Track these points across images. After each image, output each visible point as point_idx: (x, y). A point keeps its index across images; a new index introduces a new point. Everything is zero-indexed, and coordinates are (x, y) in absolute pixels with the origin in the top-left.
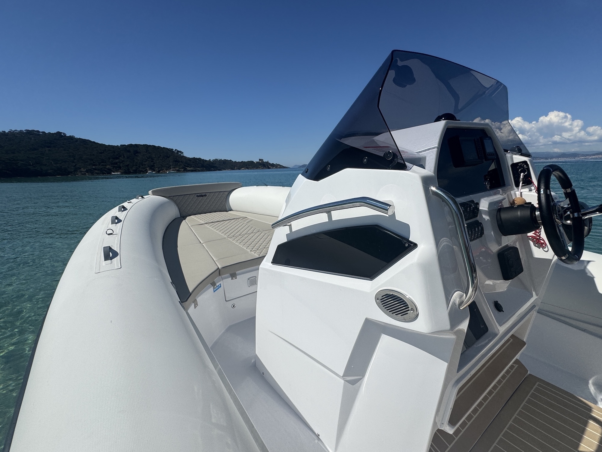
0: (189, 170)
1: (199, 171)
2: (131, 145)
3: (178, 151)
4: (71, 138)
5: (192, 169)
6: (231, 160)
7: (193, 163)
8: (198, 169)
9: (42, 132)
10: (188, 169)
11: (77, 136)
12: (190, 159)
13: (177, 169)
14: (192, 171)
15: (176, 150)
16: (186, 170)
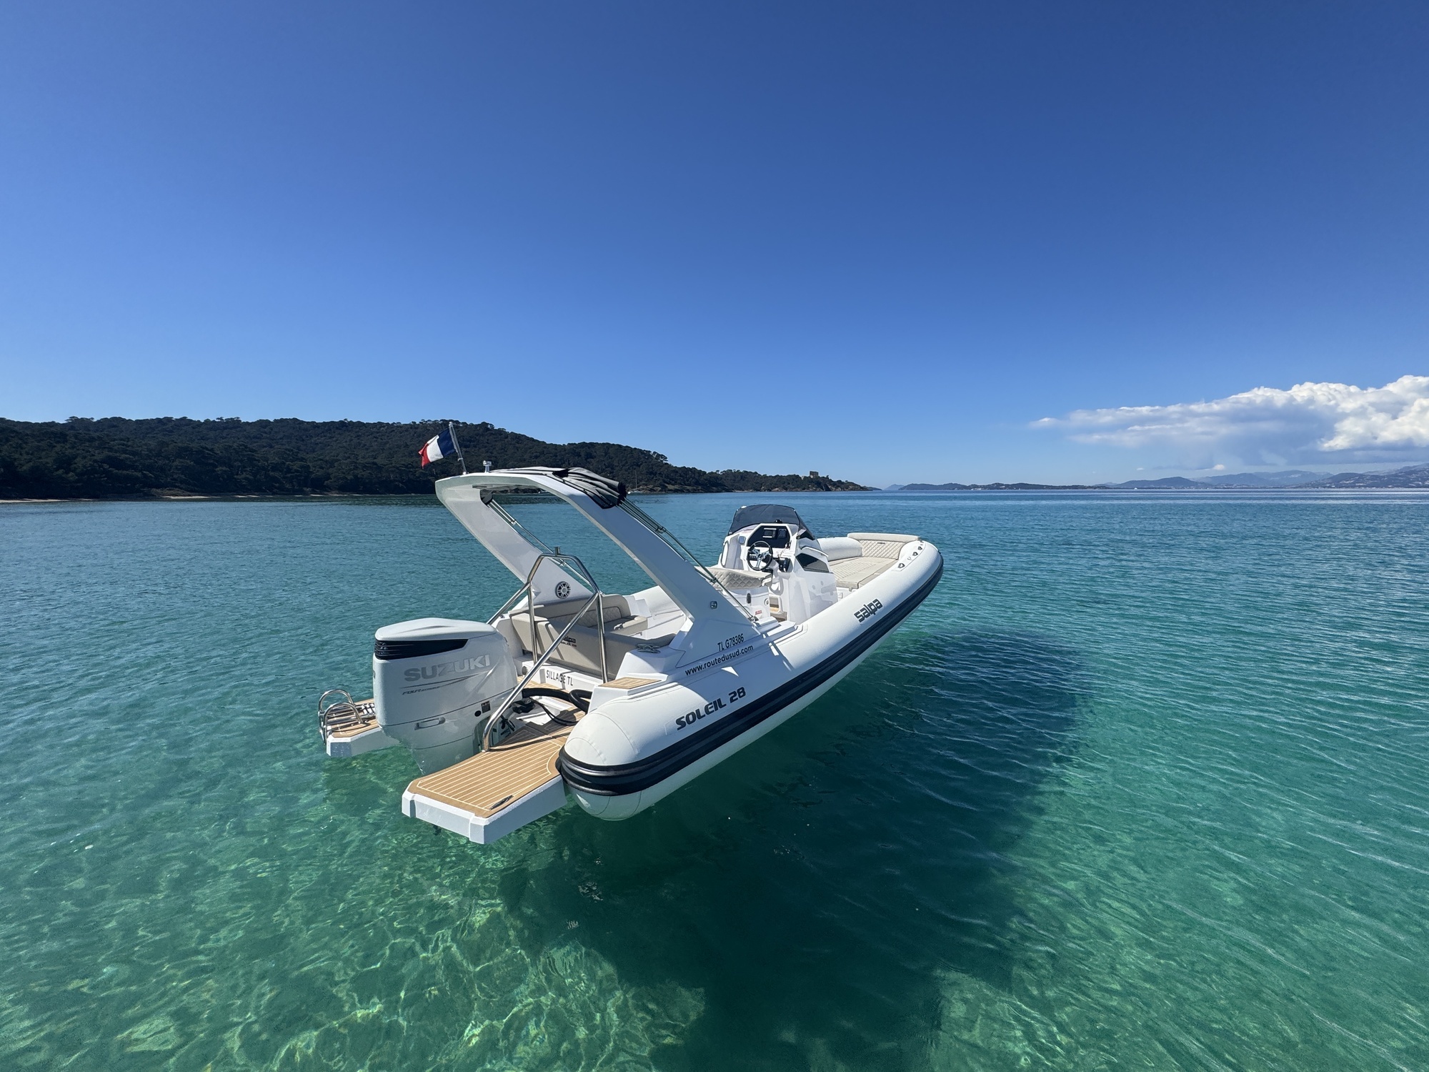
0: (671, 490)
1: (689, 492)
2: (583, 445)
3: (659, 455)
4: (501, 432)
5: (676, 487)
6: (756, 473)
7: (681, 476)
8: (688, 487)
9: (463, 423)
10: (670, 487)
11: (509, 430)
12: (676, 470)
13: (651, 486)
14: (676, 491)
15: (655, 453)
16: (665, 490)
